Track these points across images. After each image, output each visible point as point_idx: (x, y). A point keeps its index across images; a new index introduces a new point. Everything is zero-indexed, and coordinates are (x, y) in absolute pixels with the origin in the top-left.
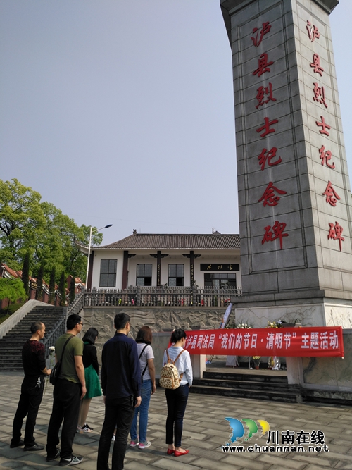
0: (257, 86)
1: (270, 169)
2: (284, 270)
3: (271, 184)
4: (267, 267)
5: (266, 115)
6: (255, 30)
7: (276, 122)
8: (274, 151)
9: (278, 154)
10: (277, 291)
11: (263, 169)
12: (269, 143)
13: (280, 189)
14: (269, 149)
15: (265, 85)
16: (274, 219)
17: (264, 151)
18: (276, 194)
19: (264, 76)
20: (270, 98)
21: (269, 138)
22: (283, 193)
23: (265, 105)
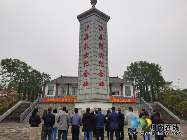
0: (85, 43)
1: (86, 67)
2: (87, 94)
3: (86, 71)
4: (83, 93)
5: (86, 52)
6: (86, 27)
7: (88, 54)
8: (87, 62)
9: (88, 63)
10: (85, 100)
11: (84, 67)
12: (86, 59)
13: (88, 72)
14: (86, 61)
15: (87, 43)
16: (86, 80)
17: (85, 62)
18: (87, 74)
19: (87, 40)
20: (88, 47)
21: (87, 58)
22: (89, 74)
23: (86, 49)
